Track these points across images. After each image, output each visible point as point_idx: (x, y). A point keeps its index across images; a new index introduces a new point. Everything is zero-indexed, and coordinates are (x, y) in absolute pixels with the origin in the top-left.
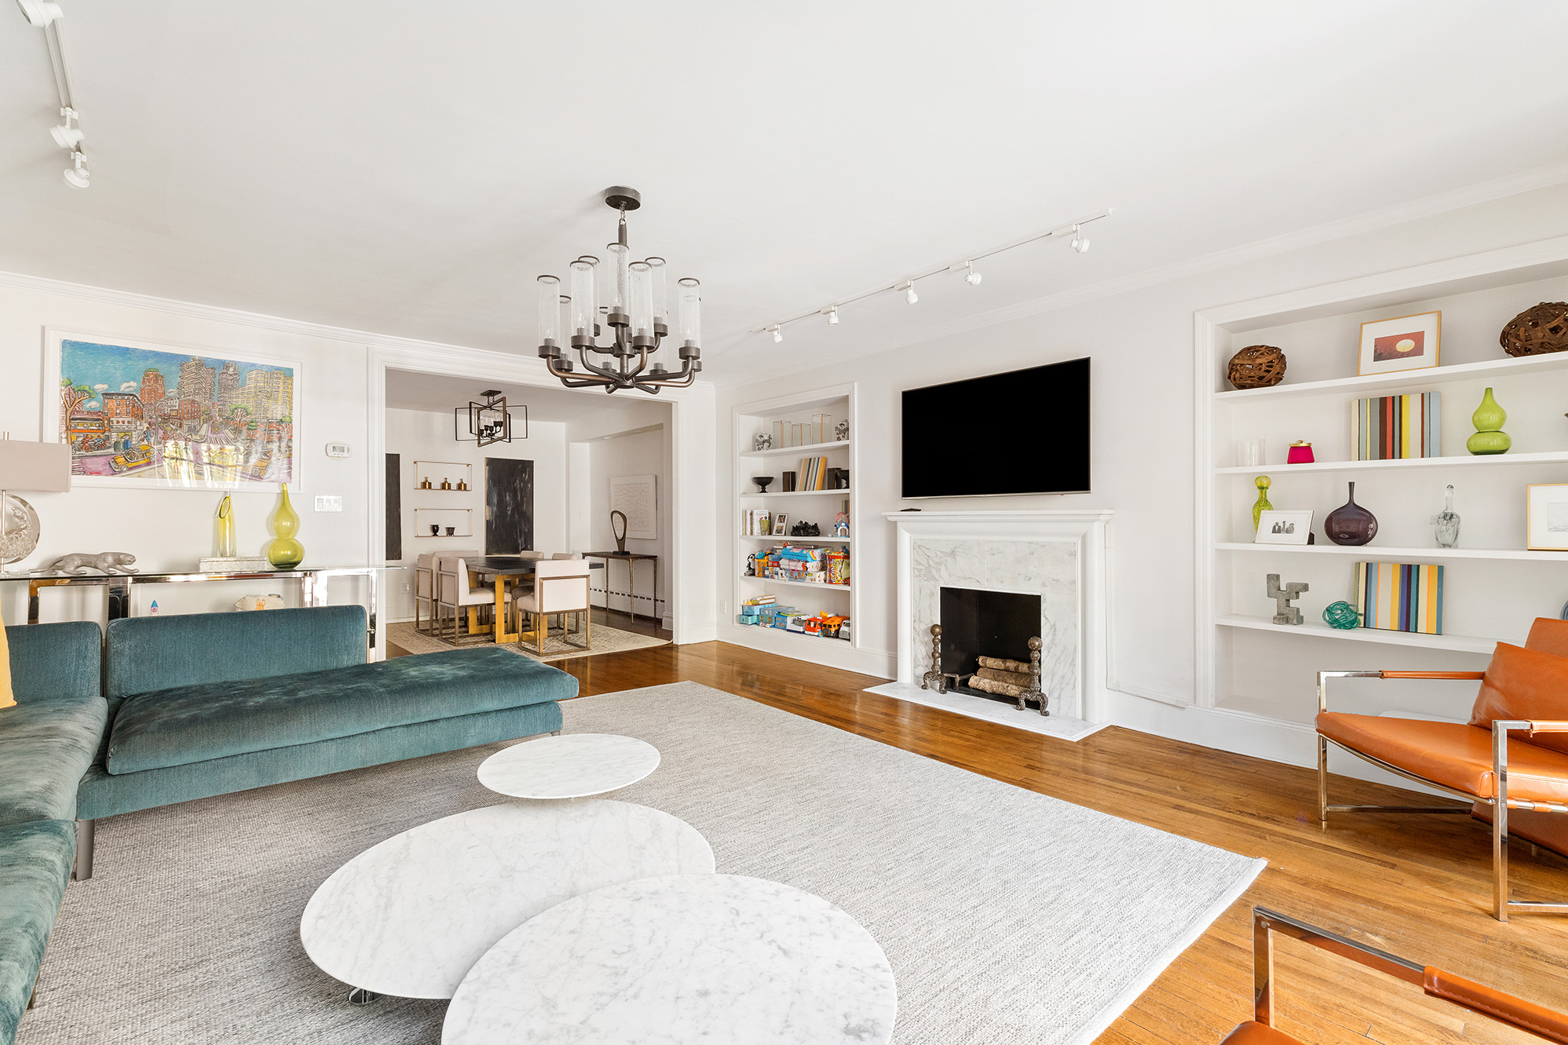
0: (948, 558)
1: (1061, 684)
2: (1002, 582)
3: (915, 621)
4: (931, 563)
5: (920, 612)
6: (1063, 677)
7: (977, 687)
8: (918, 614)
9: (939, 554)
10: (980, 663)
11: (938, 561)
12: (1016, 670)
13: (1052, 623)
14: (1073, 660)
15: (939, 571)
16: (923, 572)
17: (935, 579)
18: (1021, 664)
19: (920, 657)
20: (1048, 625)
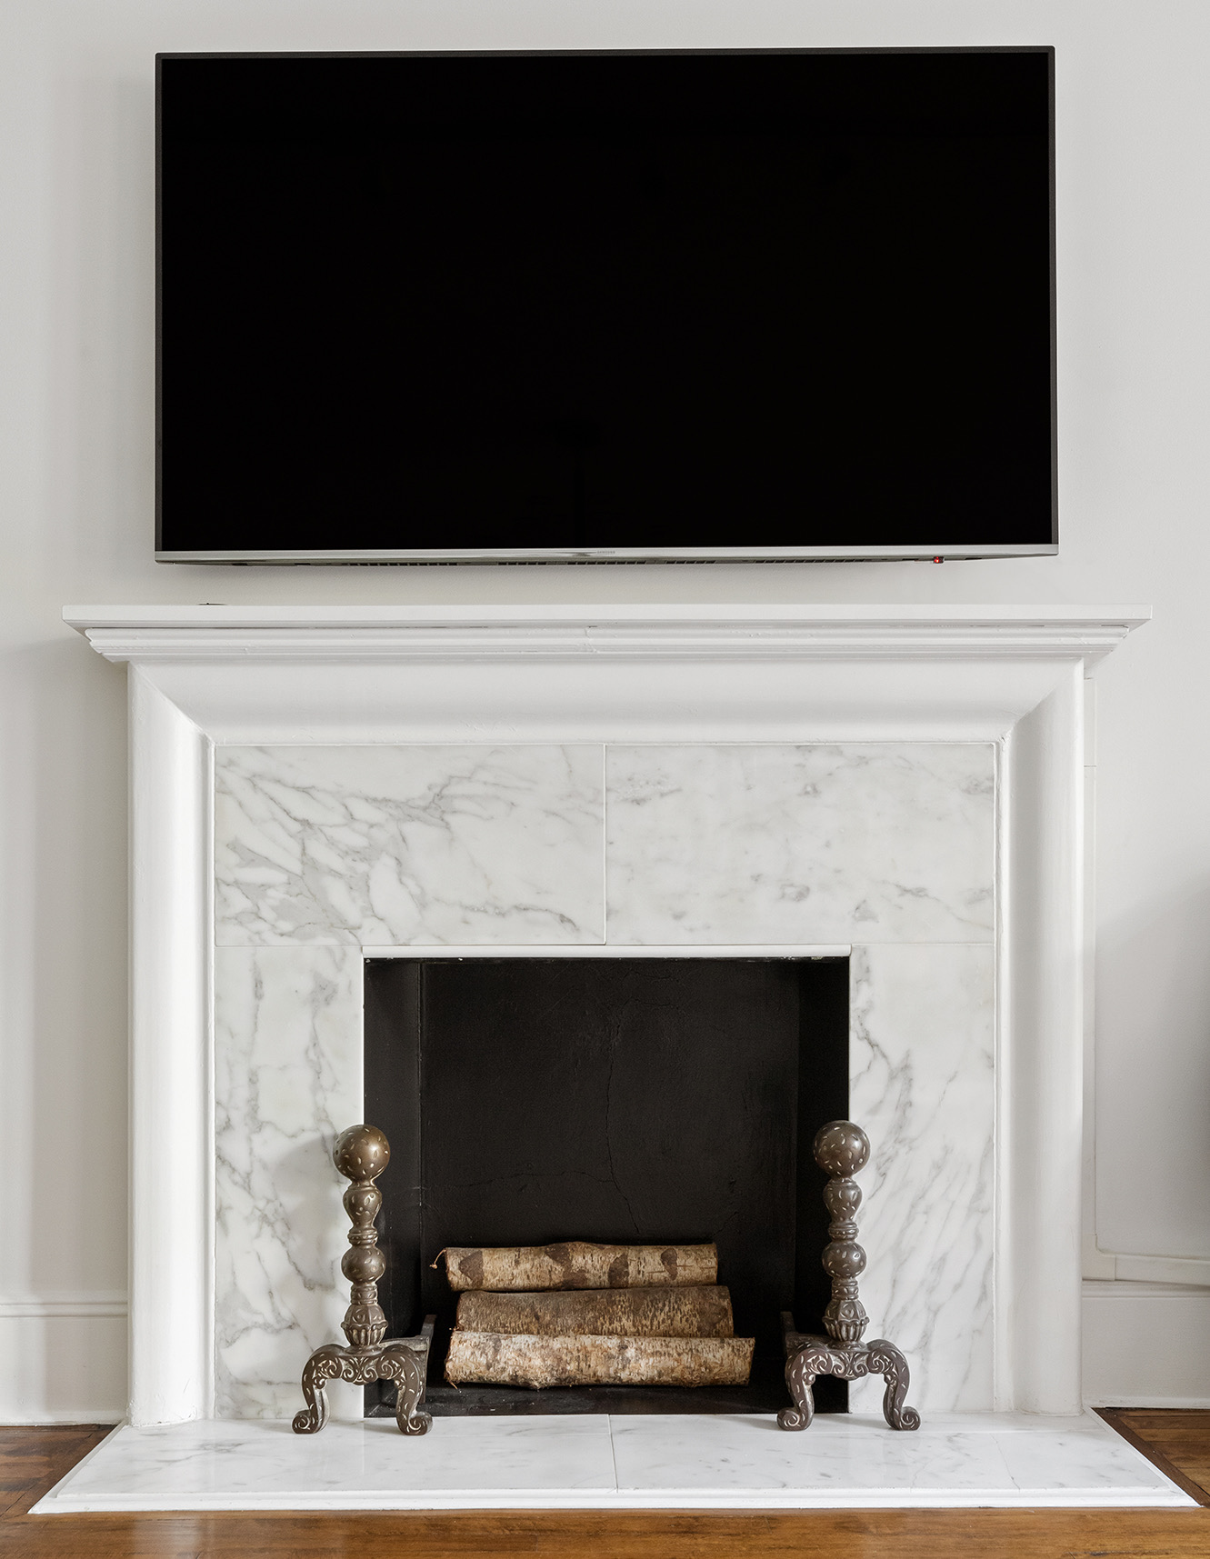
0: (411, 829)
1: (931, 1290)
2: (678, 917)
3: (225, 1127)
4: (319, 851)
5: (253, 1080)
6: (940, 1264)
7: (491, 1375)
8: (243, 1093)
9: (364, 811)
10: (456, 1277)
11: (358, 841)
12: (616, 1280)
13: (896, 1058)
14: (980, 1190)
15: (362, 886)
16: (276, 896)
17: (337, 924)
18: (632, 1253)
19: (251, 1283)
20: (881, 1070)
